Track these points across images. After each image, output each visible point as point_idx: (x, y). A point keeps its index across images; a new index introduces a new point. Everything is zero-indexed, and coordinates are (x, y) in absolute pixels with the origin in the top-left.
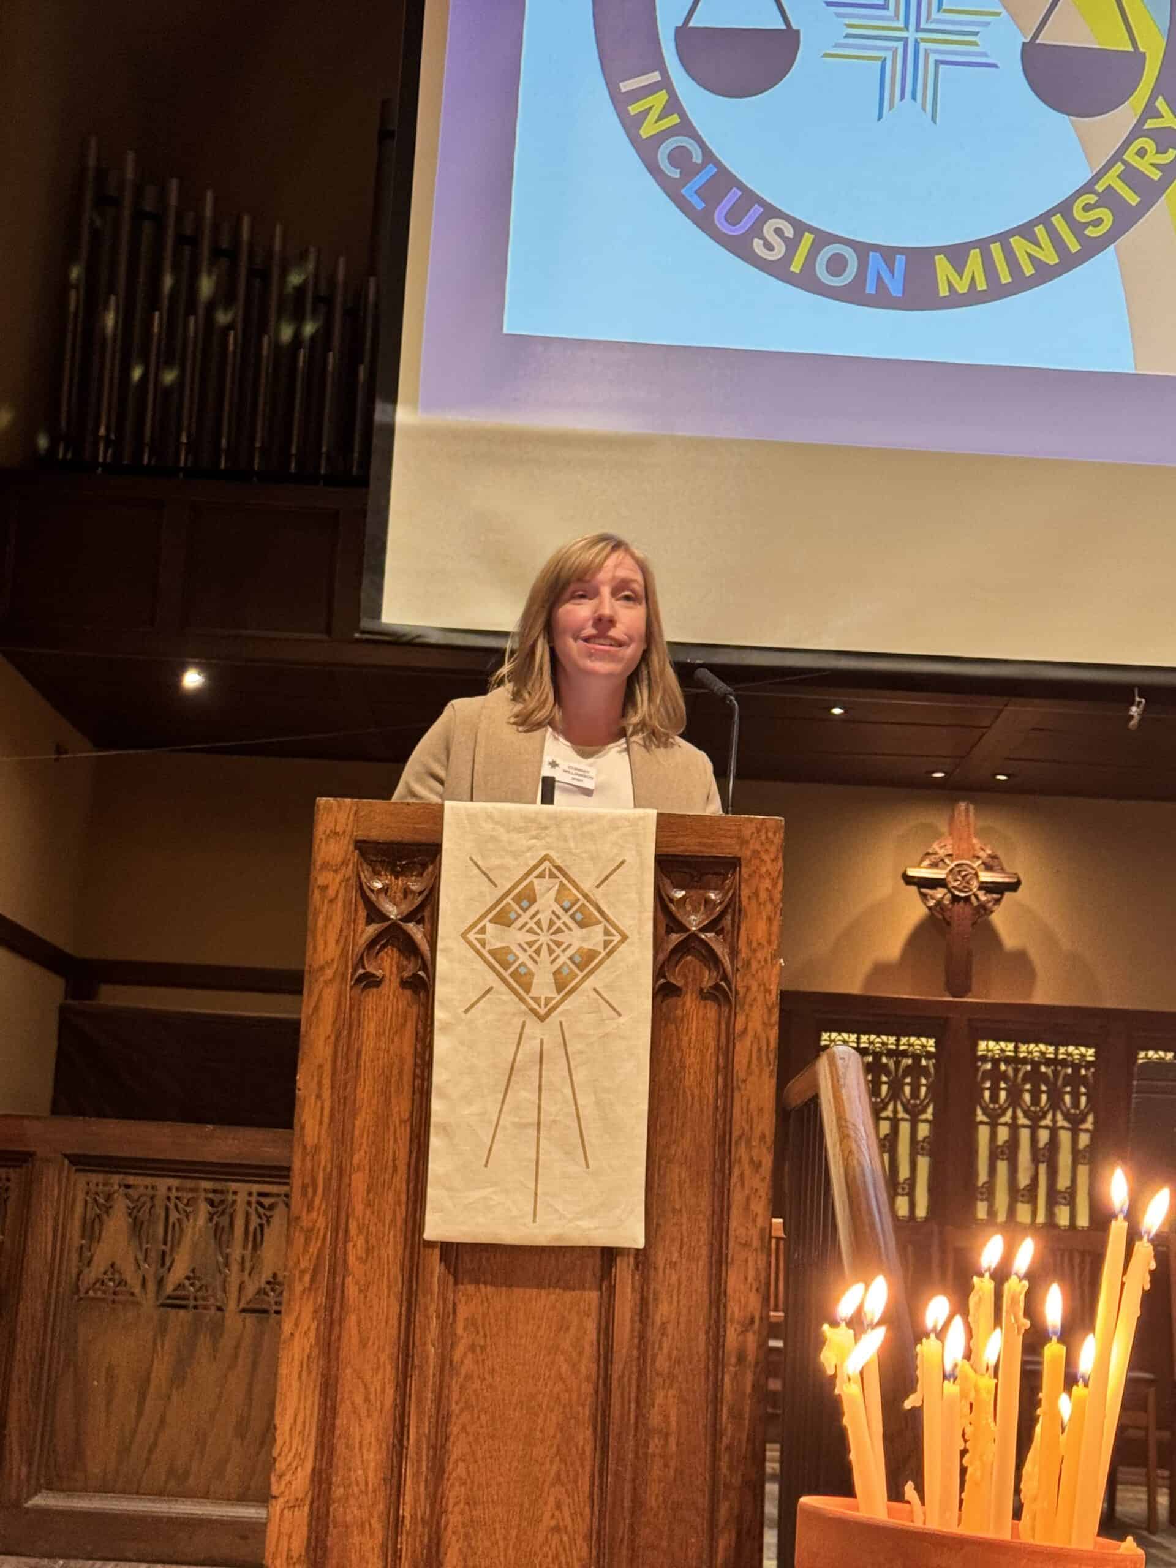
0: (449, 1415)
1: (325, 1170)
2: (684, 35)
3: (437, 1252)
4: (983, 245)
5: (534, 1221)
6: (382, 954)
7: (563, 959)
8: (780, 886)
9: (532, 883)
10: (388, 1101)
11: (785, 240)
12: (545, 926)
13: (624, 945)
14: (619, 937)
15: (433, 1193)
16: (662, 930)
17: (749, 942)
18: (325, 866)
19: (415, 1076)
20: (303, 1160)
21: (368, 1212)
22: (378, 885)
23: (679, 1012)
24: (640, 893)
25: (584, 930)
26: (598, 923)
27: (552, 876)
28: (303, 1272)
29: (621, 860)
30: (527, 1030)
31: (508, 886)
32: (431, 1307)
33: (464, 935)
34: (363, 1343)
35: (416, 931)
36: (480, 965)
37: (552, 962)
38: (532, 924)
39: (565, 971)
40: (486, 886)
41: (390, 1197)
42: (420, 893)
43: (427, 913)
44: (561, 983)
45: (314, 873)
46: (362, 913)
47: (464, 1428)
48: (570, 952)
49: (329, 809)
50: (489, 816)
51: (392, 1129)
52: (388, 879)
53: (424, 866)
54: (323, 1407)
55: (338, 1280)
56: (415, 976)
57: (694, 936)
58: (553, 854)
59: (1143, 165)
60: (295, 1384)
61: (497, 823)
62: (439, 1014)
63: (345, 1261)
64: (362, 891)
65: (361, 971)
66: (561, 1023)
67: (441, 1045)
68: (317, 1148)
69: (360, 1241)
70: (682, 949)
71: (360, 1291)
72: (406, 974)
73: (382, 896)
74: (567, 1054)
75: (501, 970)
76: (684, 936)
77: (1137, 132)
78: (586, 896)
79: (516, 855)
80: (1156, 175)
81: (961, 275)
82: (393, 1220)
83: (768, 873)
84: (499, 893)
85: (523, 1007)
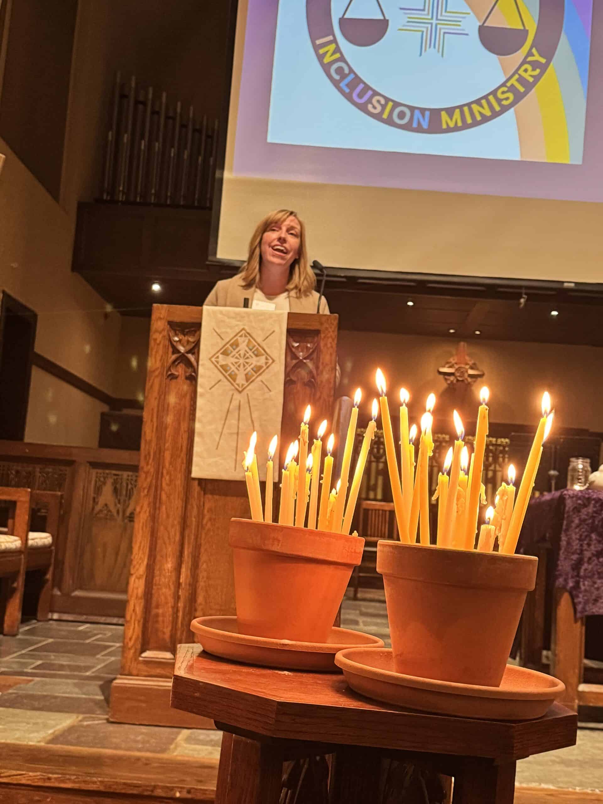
0: (200, 545)
1: (154, 449)
2: (343, 21)
3: (196, 483)
4: (461, 107)
5: (235, 470)
6: (179, 366)
7: (249, 369)
8: (336, 341)
9: (237, 340)
10: (179, 424)
11: (382, 105)
12: (242, 355)
13: (274, 364)
14: (272, 360)
15: (195, 459)
16: (289, 359)
17: (323, 363)
18: (156, 331)
19: (190, 414)
20: (145, 446)
21: (171, 466)
22: (176, 339)
23: (295, 391)
24: (280, 343)
25: (258, 358)
26: (263, 355)
27: (246, 336)
28: (144, 489)
29: (272, 330)
30: (234, 397)
31: (228, 340)
32: (194, 503)
33: (210, 359)
34: (168, 516)
35: (191, 357)
36: (216, 371)
37: (245, 370)
38: (237, 355)
39: (250, 374)
40: (219, 340)
41: (179, 461)
42: (194, 342)
43: (196, 350)
44: (248, 378)
45: (151, 334)
46: (171, 350)
47: (206, 550)
48: (252, 366)
49: (158, 308)
50: (221, 312)
51: (181, 434)
52: (181, 337)
53: (195, 331)
54: (151, 540)
55: (159, 492)
56: (191, 375)
57: (301, 361)
58: (246, 328)
59: (526, 75)
60: (141, 531)
61: (224, 315)
62: (199, 390)
63: (161, 485)
64: (170, 341)
65: (169, 373)
66: (248, 394)
67: (200, 402)
68: (151, 441)
69: (167, 478)
70: (296, 366)
71: (167, 497)
72: (188, 374)
73: (178, 343)
74: (250, 407)
75: (224, 373)
76: (297, 361)
77: (524, 62)
78: (259, 345)
79: (231, 328)
80: (531, 80)
81: (451, 119)
82: (181, 469)
83: (331, 336)
84: (224, 343)
85: (233, 388)
